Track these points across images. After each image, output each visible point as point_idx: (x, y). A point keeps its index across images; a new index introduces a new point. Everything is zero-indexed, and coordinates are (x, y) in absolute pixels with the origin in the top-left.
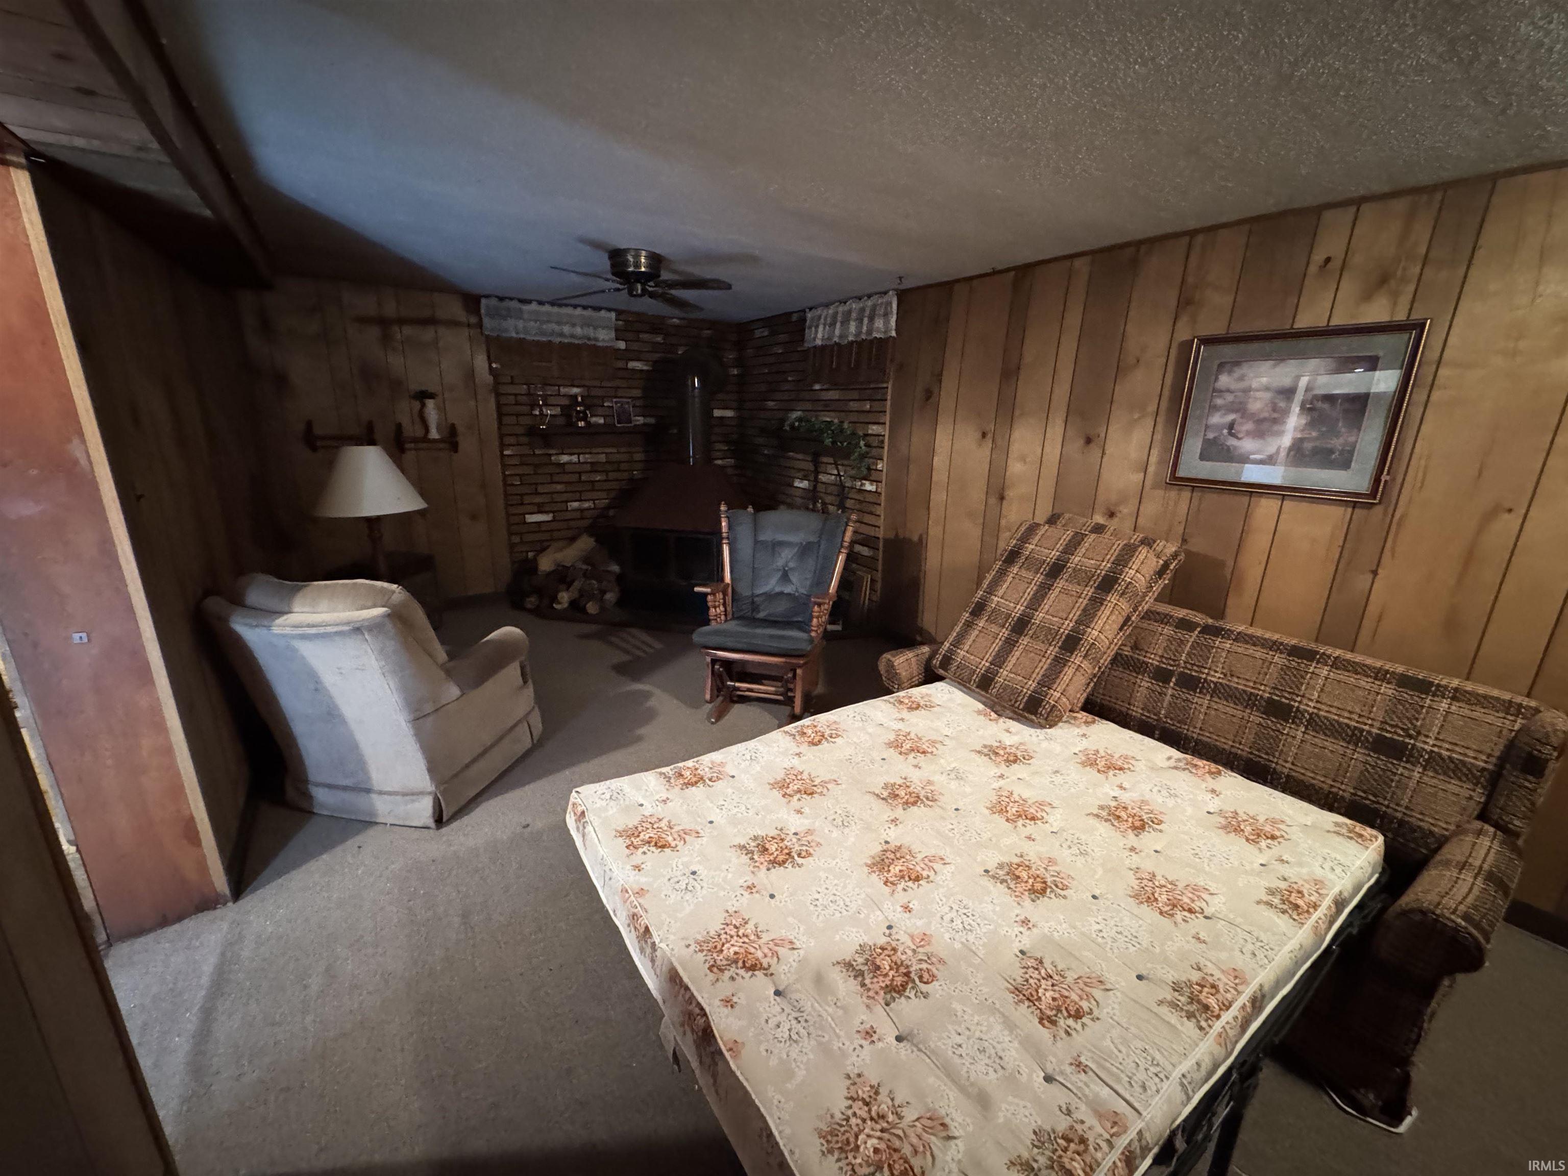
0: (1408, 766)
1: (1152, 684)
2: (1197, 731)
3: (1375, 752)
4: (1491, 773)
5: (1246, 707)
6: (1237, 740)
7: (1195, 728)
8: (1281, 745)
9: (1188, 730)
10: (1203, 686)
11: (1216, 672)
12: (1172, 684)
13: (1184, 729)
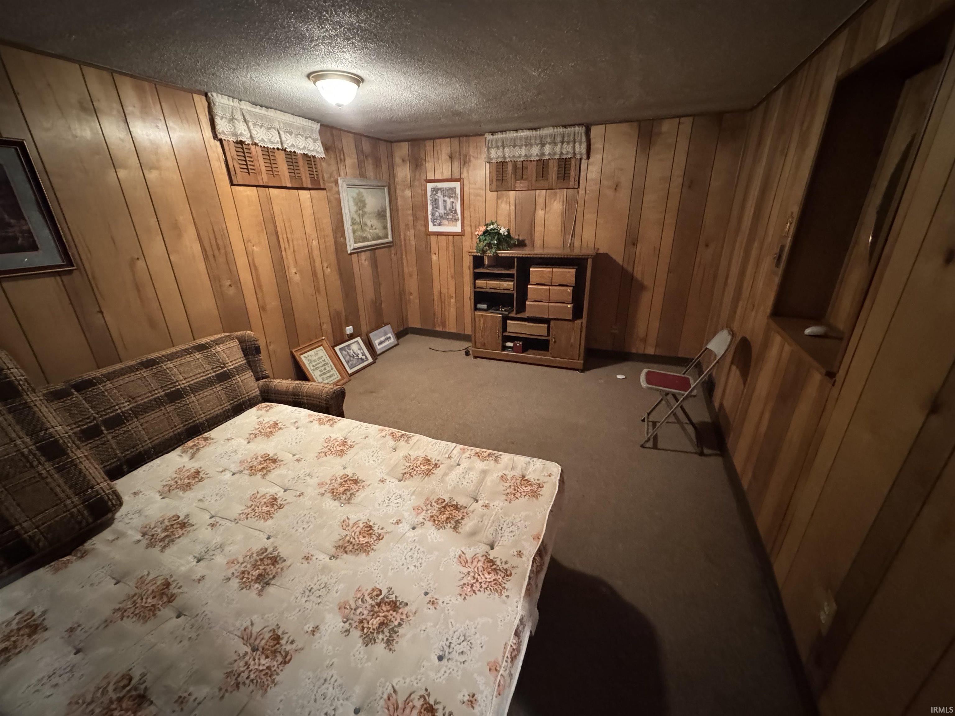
0: (234, 378)
1: (91, 443)
2: (148, 441)
3: (221, 382)
4: (247, 362)
5: (160, 407)
6: (172, 426)
7: (146, 441)
8: (192, 410)
9: (143, 447)
10: (125, 416)
11: (123, 403)
12: (105, 432)
13: (140, 448)
